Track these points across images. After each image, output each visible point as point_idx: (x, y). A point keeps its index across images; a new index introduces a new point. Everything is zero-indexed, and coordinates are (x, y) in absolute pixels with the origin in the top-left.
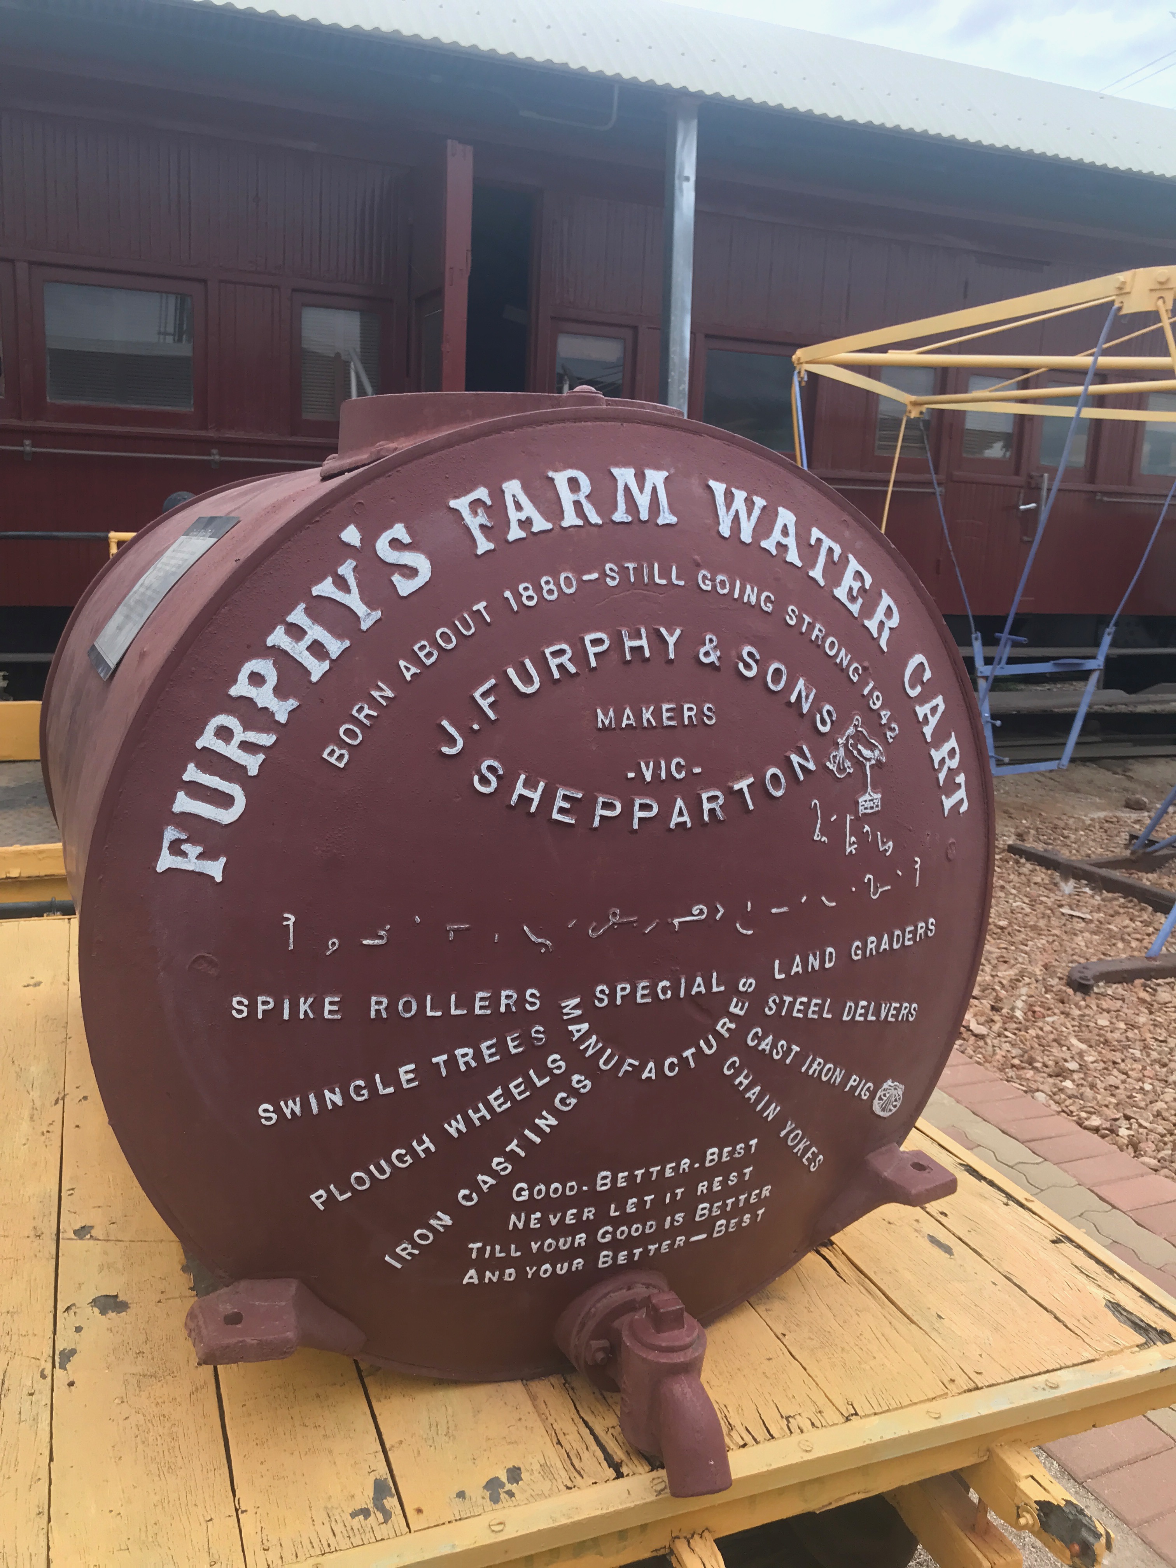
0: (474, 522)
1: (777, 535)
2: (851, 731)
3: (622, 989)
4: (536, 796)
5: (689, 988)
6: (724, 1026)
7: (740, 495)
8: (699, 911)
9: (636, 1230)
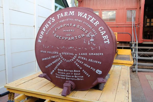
0: (58, 16)
1: (84, 16)
2: (90, 33)
3: (64, 53)
4: (58, 37)
5: (70, 54)
6: (74, 58)
7: (81, 13)
8: (71, 47)
9: (69, 76)
